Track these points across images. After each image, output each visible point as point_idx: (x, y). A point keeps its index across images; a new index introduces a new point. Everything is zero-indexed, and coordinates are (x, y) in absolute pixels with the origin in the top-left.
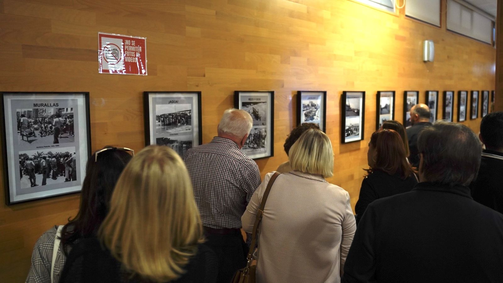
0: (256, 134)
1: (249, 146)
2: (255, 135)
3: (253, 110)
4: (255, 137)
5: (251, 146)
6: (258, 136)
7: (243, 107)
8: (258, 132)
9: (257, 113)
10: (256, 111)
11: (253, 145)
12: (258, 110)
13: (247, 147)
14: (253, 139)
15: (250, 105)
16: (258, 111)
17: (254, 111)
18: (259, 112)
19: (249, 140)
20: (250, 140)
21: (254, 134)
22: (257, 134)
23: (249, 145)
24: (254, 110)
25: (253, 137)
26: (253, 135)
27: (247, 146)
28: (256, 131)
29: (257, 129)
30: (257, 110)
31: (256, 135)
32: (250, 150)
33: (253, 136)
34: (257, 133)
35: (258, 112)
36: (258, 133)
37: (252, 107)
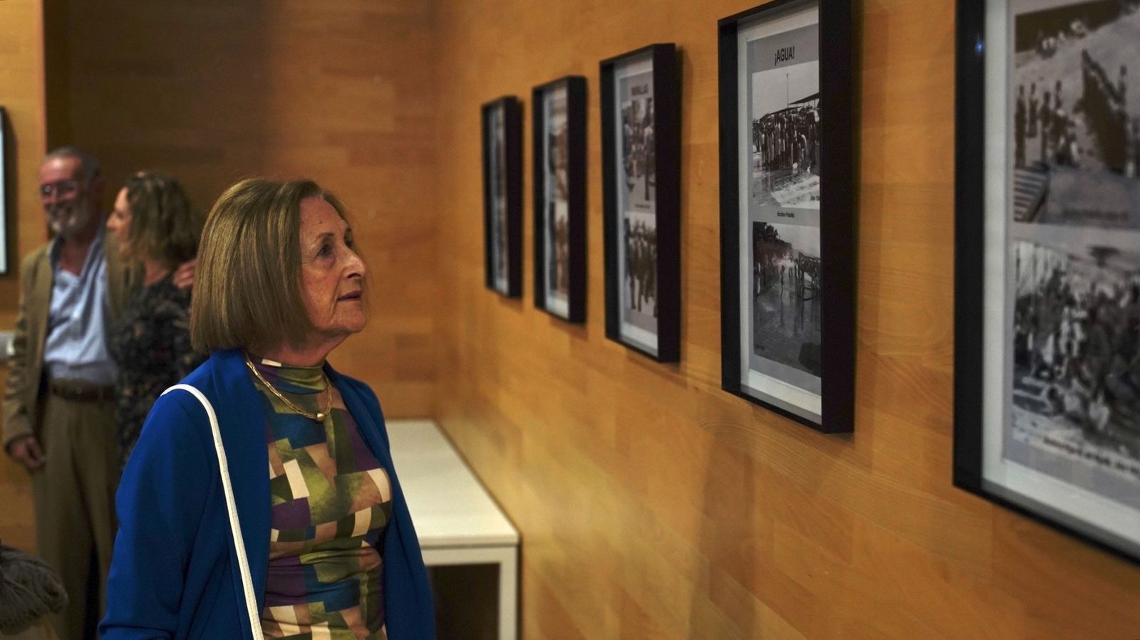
0: (1103, 298)
1: (1052, 394)
2: (1093, 313)
3: (1086, 73)
4: (1098, 328)
5: (1071, 403)
6: (1118, 330)
7: (1023, 54)
8: (1122, 284)
9: (1114, 106)
10: (1109, 86)
11: (1085, 404)
12: (1123, 71)
13: (1043, 397)
14: (1083, 345)
15: (1068, 32)
16: (1123, 88)
17: (1089, 84)
18: (1129, 96)
19: (1056, 345)
20: (1063, 342)
21: (1090, 296)
22: (1114, 302)
23: (1061, 390)
24: (1093, 74)
25: (1084, 323)
26: (1083, 305)
27: (1046, 387)
28: (1101, 278)
29: (1112, 261)
30: (1114, 77)
31: (1102, 311)
32: (1061, 433)
33: (1082, 314)
34: (1110, 293)
35: (1120, 98)
36: (1119, 295)
37: (1078, 46)
